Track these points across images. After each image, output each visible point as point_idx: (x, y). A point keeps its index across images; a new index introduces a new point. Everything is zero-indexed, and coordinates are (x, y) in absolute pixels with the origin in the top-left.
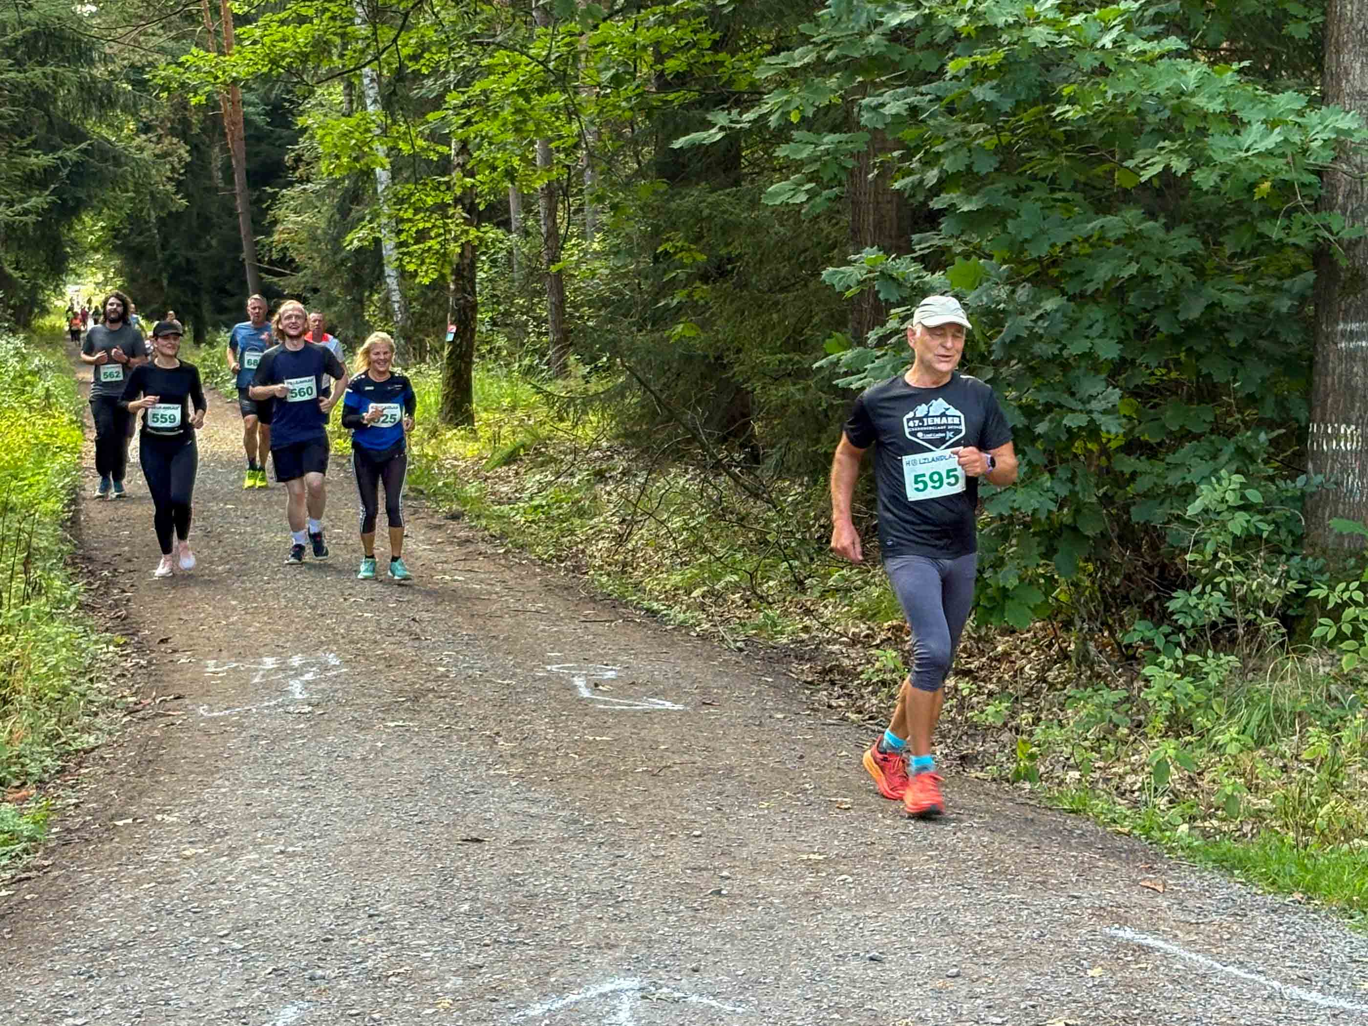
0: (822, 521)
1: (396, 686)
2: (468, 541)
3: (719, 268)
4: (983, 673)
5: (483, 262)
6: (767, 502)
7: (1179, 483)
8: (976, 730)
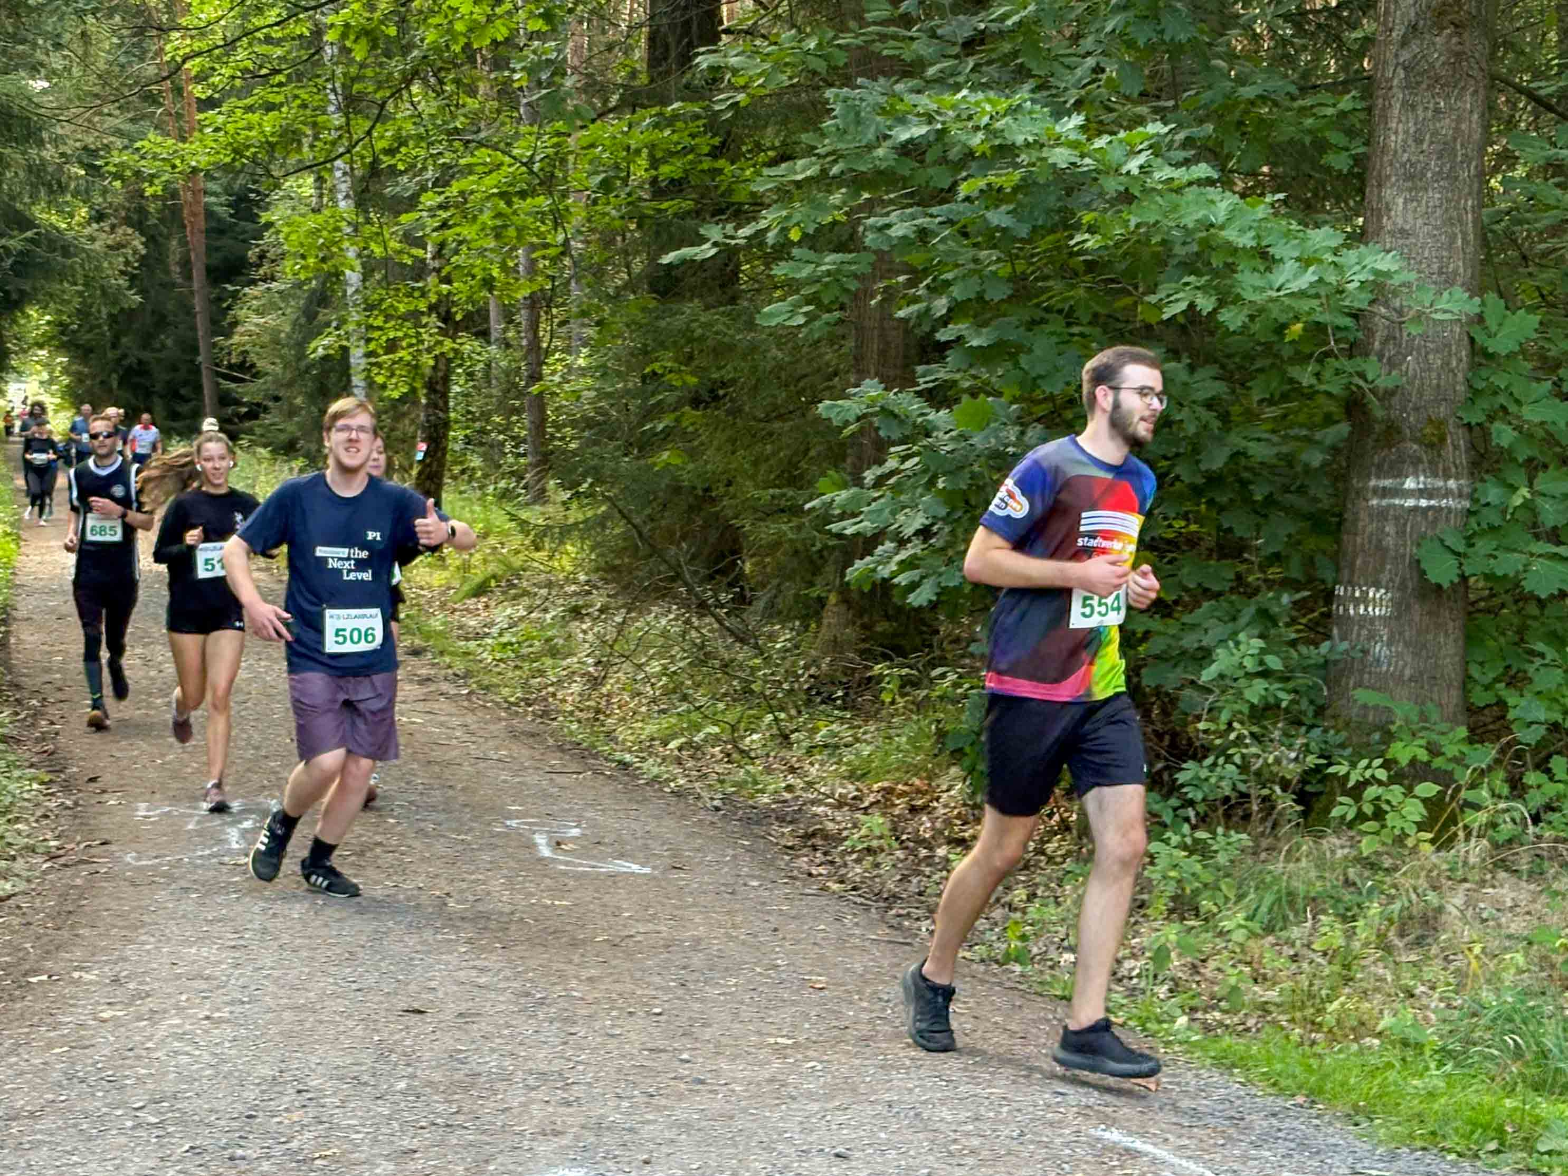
0: (813, 671)
2: (429, 679)
3: (712, 391)
5: (458, 375)
6: (754, 648)
7: (1196, 645)
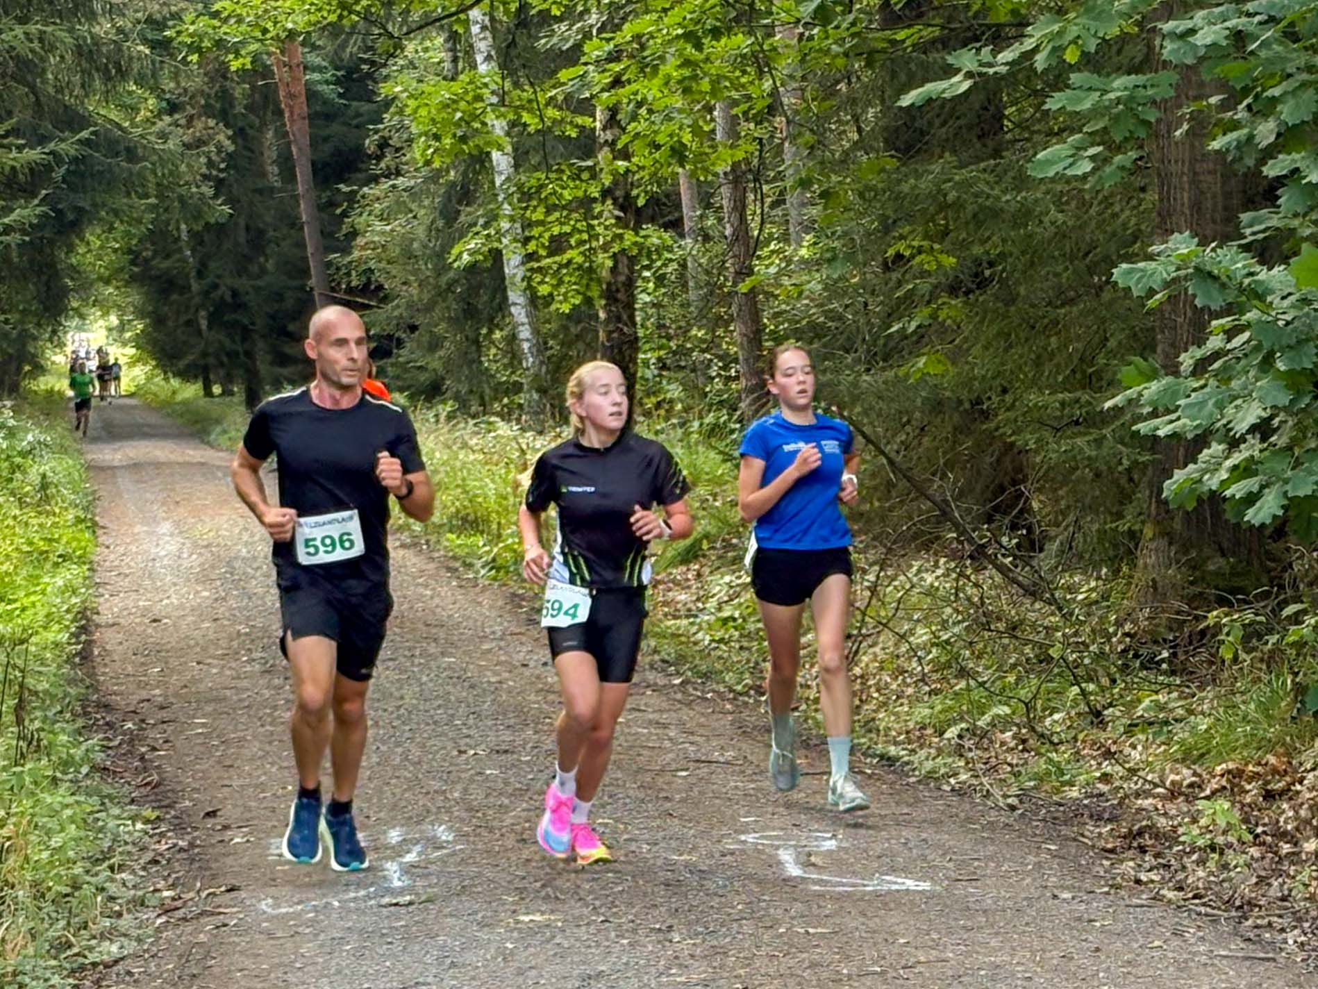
0: (1128, 627)
3: (976, 275)
5: (646, 280)
6: (1050, 604)
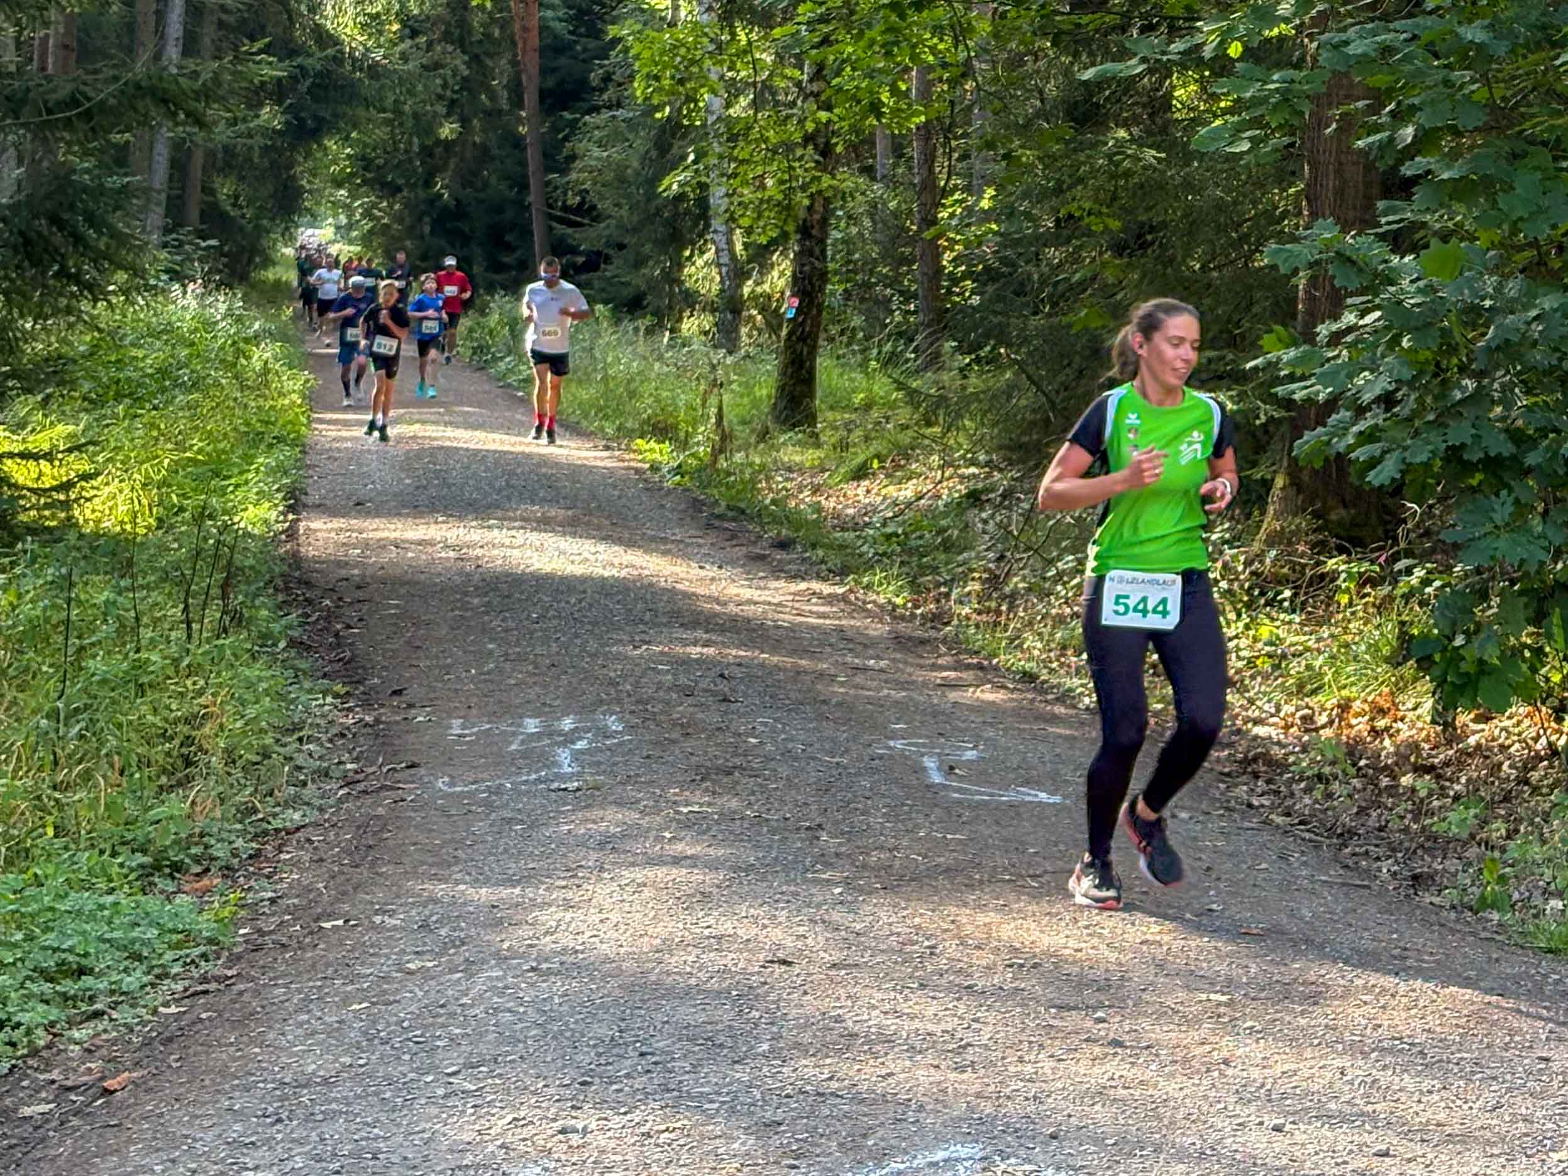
1: (694, 759)
3: (1139, 236)
4: (1449, 772)
8: (1435, 844)
